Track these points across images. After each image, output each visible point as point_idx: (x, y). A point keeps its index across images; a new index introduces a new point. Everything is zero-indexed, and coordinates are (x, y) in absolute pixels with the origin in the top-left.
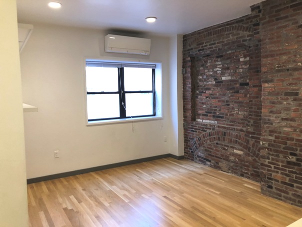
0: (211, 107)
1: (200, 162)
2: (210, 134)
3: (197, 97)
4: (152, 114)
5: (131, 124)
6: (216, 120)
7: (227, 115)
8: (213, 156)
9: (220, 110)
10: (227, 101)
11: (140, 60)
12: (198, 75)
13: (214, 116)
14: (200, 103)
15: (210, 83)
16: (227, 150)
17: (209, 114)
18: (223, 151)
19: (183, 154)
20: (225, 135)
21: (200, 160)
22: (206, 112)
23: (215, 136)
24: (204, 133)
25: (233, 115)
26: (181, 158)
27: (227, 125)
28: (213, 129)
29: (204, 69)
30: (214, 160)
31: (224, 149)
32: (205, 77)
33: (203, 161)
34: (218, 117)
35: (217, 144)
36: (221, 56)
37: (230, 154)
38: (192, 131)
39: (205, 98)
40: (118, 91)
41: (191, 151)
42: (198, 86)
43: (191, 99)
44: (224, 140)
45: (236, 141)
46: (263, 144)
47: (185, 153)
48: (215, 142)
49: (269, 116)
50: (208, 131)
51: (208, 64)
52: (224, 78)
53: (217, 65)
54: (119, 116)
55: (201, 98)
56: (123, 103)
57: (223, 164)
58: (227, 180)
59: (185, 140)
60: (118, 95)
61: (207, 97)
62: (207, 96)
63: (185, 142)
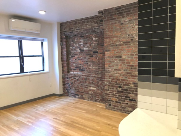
0: (78, 64)
1: (73, 97)
2: (78, 80)
3: (70, 59)
4: (42, 70)
5: (29, 76)
6: (81, 72)
7: (87, 69)
8: (80, 92)
9: (83, 66)
10: (87, 61)
11: (34, 36)
12: (70, 47)
13: (80, 70)
14: (72, 62)
15: (77, 51)
16: (87, 88)
17: (77, 69)
18: (85, 89)
19: (62, 93)
20: (86, 80)
21: (72, 95)
22: (75, 68)
23: (81, 81)
24: (75, 79)
25: (90, 69)
26: (61, 95)
27: (87, 74)
28: (80, 77)
29: (73, 43)
30: (80, 94)
31: (86, 87)
32: (74, 48)
33: (74, 95)
34: (82, 70)
35: (82, 85)
36: (83, 36)
37: (89, 90)
38: (68, 79)
39: (74, 59)
40: (18, 55)
41: (67, 90)
42: (70, 53)
43: (67, 60)
44: (86, 83)
45: (92, 83)
46: (106, 83)
47: (63, 92)
48: (81, 84)
49: (109, 68)
50: (77, 78)
51: (76, 41)
52: (85, 49)
53: (81, 41)
54: (20, 72)
55: (72, 60)
56: (22, 64)
57: (85, 96)
58: (88, 104)
59: (63, 84)
60: (19, 58)
61: (76, 59)
62: (76, 58)
63: (63, 86)
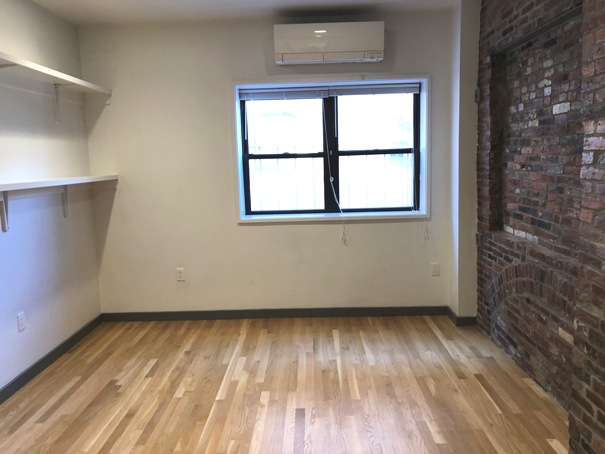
0: (529, 193)
1: (499, 343)
2: (517, 272)
3: (506, 165)
4: (411, 204)
5: (341, 226)
6: (536, 233)
7: (557, 220)
8: (520, 333)
9: (544, 205)
10: (560, 180)
12: (510, 105)
13: (533, 222)
14: (510, 180)
15: (530, 124)
16: (544, 323)
17: (525, 215)
18: (539, 324)
19: (474, 314)
20: (542, 280)
21: (499, 338)
22: (521, 209)
23: (525, 279)
24: (509, 265)
25: (567, 221)
26: (465, 323)
27: (550, 247)
28: (523, 259)
29: (521, 87)
30: (522, 344)
31: (541, 319)
32: (521, 107)
33: (506, 342)
34: (542, 224)
35: (528, 300)
36: (553, 42)
37: (551, 339)
38: (490, 256)
39: (518, 167)
40: (322, 150)
41: (486, 307)
42: (509, 136)
43: (491, 170)
44: (541, 295)
45: (564, 302)
47: (478, 310)
48: (526, 295)
50: (516, 262)
51: (529, 70)
52: (557, 109)
53: (545, 70)
54: (322, 207)
55: (513, 167)
56: (332, 180)
57: (537, 361)
59: (479, 278)
60: (321, 160)
61: (523, 166)
62: (523, 161)
63: (479, 284)
